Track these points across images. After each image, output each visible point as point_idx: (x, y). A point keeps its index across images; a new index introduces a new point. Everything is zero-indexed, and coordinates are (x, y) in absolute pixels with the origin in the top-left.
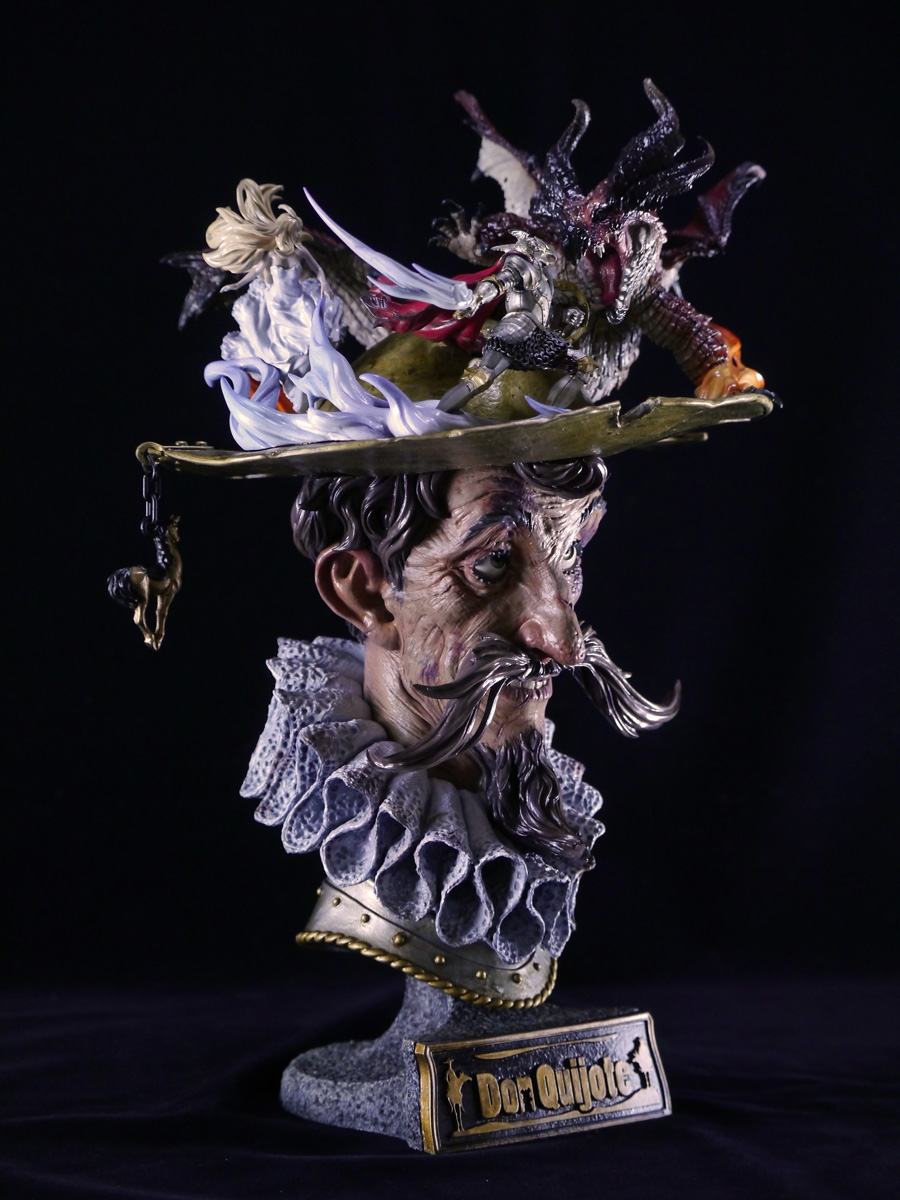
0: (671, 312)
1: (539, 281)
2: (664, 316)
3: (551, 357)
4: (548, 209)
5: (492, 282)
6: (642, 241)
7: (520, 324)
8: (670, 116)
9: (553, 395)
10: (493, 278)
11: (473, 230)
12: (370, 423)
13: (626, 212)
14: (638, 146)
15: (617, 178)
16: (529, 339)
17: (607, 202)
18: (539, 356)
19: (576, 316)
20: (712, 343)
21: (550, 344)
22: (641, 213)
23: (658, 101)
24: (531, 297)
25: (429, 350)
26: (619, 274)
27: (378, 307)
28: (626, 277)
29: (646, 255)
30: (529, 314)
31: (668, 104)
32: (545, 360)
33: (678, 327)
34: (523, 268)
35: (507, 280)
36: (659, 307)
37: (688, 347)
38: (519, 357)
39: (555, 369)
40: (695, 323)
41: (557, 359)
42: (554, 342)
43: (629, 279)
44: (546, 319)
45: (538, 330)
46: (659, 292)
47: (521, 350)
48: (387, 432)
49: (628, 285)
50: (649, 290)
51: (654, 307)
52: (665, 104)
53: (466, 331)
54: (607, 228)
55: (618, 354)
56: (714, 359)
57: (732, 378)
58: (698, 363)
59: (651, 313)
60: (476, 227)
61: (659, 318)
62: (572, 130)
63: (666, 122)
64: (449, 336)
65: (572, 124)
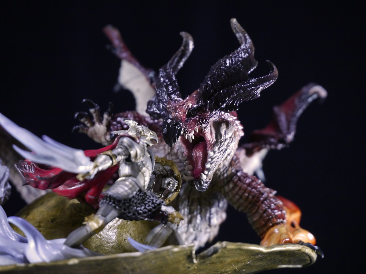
0: (245, 186)
1: (143, 156)
2: (240, 189)
3: (149, 211)
4: (158, 108)
5: (108, 155)
6: (223, 132)
7: (127, 186)
8: (248, 45)
9: (149, 238)
10: (109, 153)
11: (105, 122)
12: (14, 253)
13: (211, 111)
14: (222, 65)
15: (206, 87)
16: (133, 197)
17: (198, 103)
18: (141, 210)
19: (171, 184)
20: (274, 209)
21: (149, 202)
22: (223, 113)
23: (241, 35)
24: (136, 167)
25: (67, 206)
26: (206, 155)
27: (27, 171)
28: (210, 157)
29: (226, 143)
30: (134, 179)
31: (248, 37)
32: (145, 213)
33: (250, 197)
34: (131, 146)
35: (119, 154)
36: (237, 182)
37: (257, 211)
38: (125, 210)
39: (152, 220)
40: (263, 194)
41: (154, 213)
42: (152, 200)
43: (212, 159)
44: (147, 183)
45: (140, 191)
46: (237, 171)
47: (127, 204)
48: (25, 260)
49: (211, 164)
50: (230, 169)
51: (233, 181)
52: (245, 37)
53: (91, 191)
54: (197, 122)
55: (208, 215)
56: (275, 220)
57: (287, 234)
58: (263, 223)
59: (231, 186)
60: (107, 119)
61: (237, 189)
62: (180, 54)
63: (244, 49)
64: (79, 194)
65: (180, 50)
